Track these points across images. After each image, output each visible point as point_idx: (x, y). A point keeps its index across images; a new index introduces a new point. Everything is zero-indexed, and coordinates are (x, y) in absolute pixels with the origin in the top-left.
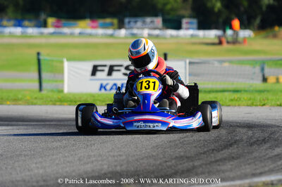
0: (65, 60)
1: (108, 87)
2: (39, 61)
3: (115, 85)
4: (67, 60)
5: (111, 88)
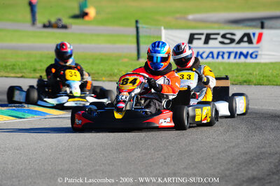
0: (163, 28)
1: (205, 56)
2: (137, 28)
3: (212, 53)
4: (165, 28)
5: (208, 57)
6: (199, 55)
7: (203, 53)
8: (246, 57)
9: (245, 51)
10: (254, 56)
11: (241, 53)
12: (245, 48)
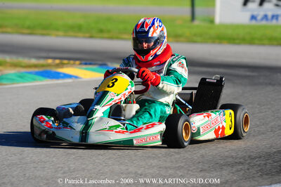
1: (259, 18)
5: (262, 19)
6: (253, 17)
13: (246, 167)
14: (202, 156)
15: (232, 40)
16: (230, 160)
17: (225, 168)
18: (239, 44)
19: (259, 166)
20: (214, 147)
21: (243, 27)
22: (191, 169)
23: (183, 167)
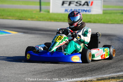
3: (72, 10)
6: (66, 10)
7: (68, 9)
8: (86, 11)
9: (85, 9)
10: (89, 11)
11: (84, 10)
12: (85, 8)
13: (52, 73)
14: (35, 69)
15: (56, 20)
16: (46, 70)
17: (43, 74)
18: (58, 22)
19: (58, 73)
20: (40, 65)
21: (61, 14)
22: (29, 74)
23: (25, 73)
